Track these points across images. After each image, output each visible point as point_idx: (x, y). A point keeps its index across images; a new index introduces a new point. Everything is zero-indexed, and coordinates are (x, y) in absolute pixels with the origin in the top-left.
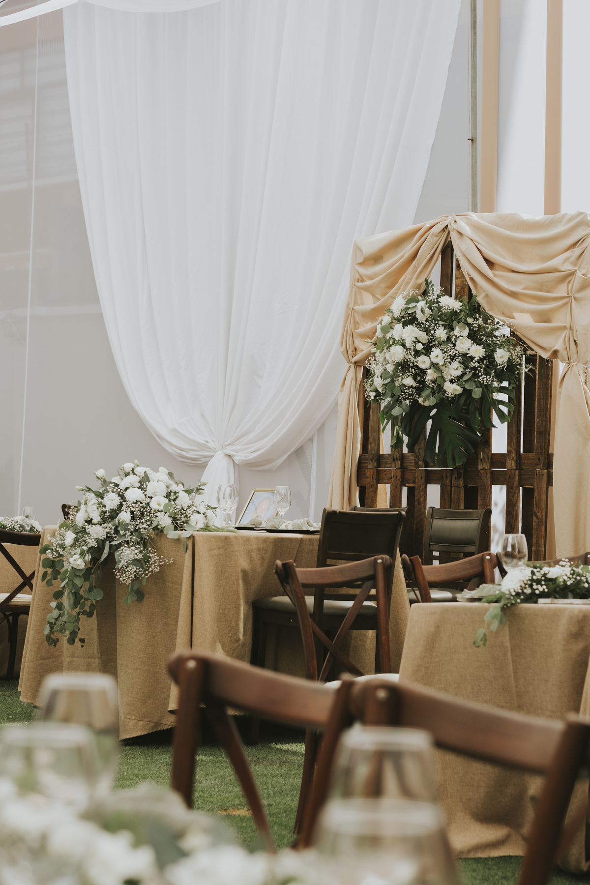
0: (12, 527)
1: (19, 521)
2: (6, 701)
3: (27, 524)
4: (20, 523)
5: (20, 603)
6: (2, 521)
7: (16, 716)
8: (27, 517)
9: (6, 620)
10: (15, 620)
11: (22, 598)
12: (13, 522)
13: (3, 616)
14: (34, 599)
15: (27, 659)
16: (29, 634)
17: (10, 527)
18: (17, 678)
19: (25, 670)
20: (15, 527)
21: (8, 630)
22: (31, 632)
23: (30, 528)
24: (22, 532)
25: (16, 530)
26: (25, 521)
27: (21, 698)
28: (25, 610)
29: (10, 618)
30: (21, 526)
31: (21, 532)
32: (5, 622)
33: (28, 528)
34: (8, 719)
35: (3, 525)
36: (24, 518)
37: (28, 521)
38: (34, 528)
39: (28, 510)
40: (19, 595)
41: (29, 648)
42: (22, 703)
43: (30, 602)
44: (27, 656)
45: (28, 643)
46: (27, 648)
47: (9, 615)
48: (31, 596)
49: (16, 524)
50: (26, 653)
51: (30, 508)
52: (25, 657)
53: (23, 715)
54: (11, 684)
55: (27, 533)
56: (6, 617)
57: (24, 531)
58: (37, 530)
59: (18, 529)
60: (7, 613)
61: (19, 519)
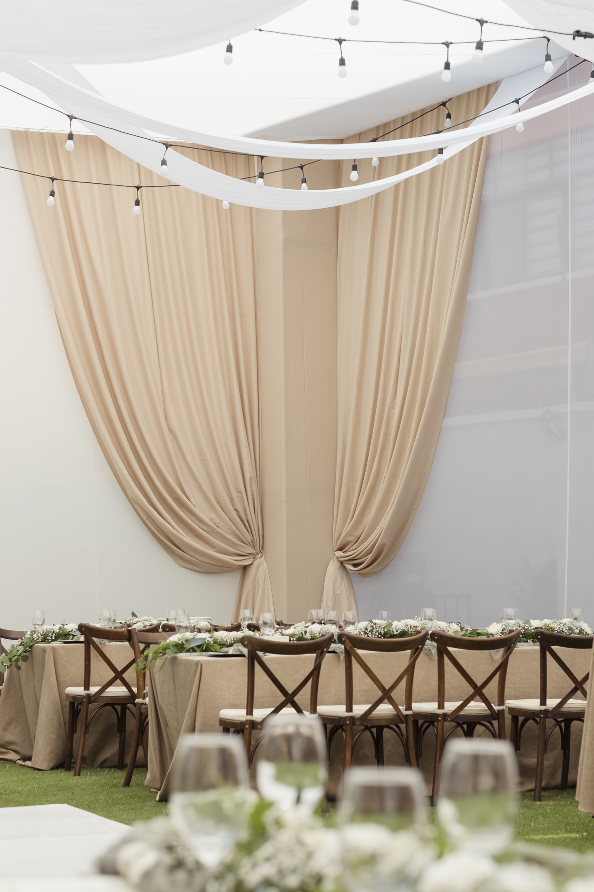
0: (561, 629)
1: (567, 623)
2: (562, 810)
3: (575, 627)
4: (569, 626)
5: (572, 709)
6: (550, 624)
7: (574, 826)
8: (575, 619)
9: (558, 726)
10: (568, 727)
11: (575, 703)
12: (562, 625)
13: (555, 722)
14: (589, 704)
15: (584, 767)
16: (585, 740)
17: (559, 630)
18: (574, 786)
19: (583, 779)
20: (564, 630)
21: (560, 736)
22: (588, 739)
23: (580, 631)
24: (572, 635)
25: (564, 633)
26: (574, 623)
27: (580, 808)
28: (579, 716)
29: (563, 724)
30: (570, 629)
31: (569, 634)
32: (558, 728)
33: (577, 631)
34: (566, 829)
35: (551, 628)
36: (572, 620)
37: (576, 623)
38: (583, 630)
39: (577, 612)
40: (571, 701)
41: (586, 755)
42: (579, 813)
43: (585, 708)
44: (584, 763)
45: (584, 749)
46: (584, 755)
47: (562, 721)
48: (585, 702)
49: (564, 627)
50: (583, 761)
51: (578, 609)
52: (582, 765)
53: (580, 825)
54: (565, 793)
55: (576, 635)
56: (558, 723)
57: (573, 634)
58: (586, 633)
59: (566, 631)
60: (559, 720)
61: (567, 621)
